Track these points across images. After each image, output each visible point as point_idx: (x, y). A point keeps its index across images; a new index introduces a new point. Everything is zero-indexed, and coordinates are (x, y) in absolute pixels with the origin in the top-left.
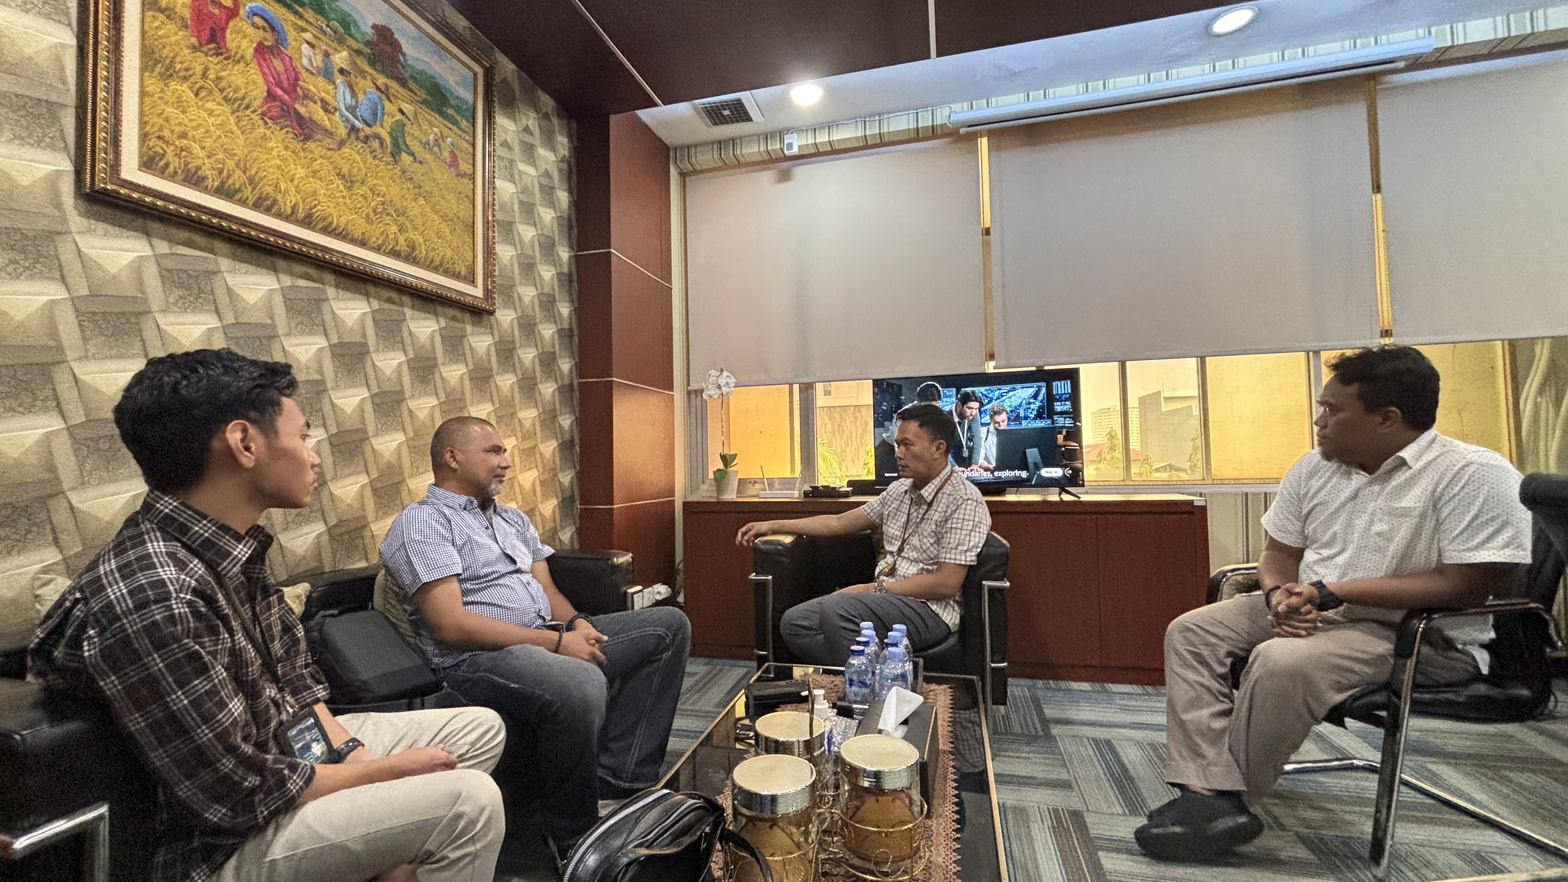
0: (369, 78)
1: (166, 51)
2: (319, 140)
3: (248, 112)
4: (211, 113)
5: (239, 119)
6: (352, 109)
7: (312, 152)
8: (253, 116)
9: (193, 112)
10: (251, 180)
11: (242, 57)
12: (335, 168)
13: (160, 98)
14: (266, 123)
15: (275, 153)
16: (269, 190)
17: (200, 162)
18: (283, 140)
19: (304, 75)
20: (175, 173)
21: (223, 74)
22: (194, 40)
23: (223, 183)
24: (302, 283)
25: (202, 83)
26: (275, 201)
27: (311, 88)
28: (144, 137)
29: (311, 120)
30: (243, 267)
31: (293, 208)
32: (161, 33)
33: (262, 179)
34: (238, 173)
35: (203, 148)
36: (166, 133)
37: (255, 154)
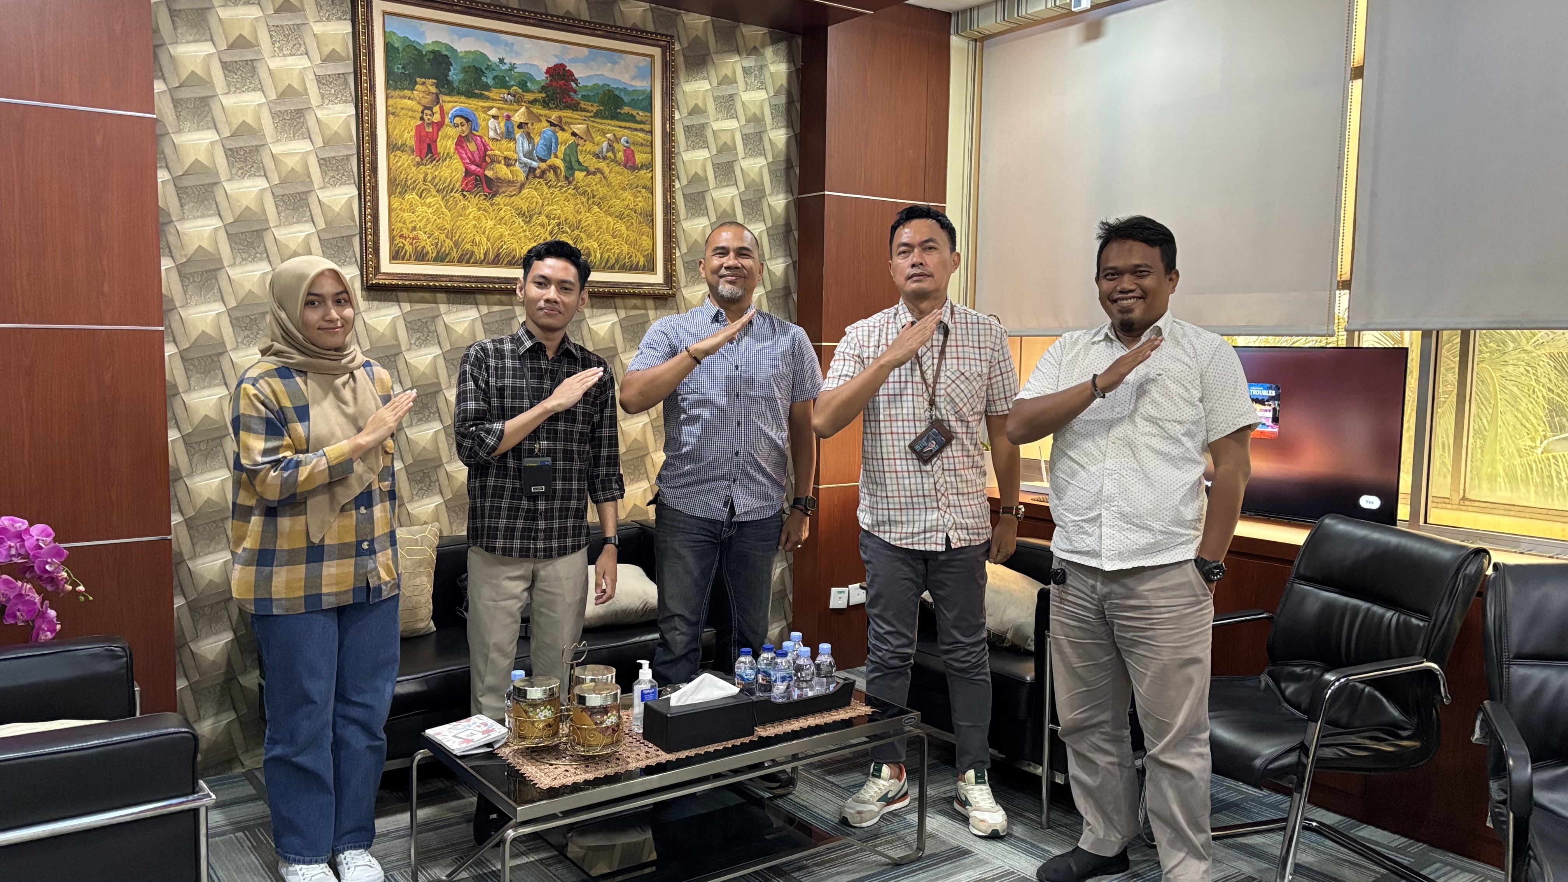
0: (543, 119)
1: (402, 176)
2: (504, 192)
3: (452, 194)
4: (429, 206)
5: (447, 201)
6: (529, 155)
7: (499, 204)
8: (456, 195)
9: (420, 209)
10: (456, 244)
11: (448, 154)
12: (517, 209)
13: (400, 209)
14: (464, 196)
15: (471, 217)
16: (468, 246)
17: (423, 244)
18: (477, 204)
19: (491, 144)
20: (410, 256)
21: (436, 173)
22: (418, 159)
23: (438, 253)
24: (496, 308)
25: (424, 187)
26: (473, 253)
27: (497, 152)
28: (392, 239)
29: (498, 178)
30: (455, 307)
31: (485, 254)
32: (399, 164)
33: (463, 240)
34: (448, 241)
35: (425, 233)
36: (405, 232)
37: (458, 223)
